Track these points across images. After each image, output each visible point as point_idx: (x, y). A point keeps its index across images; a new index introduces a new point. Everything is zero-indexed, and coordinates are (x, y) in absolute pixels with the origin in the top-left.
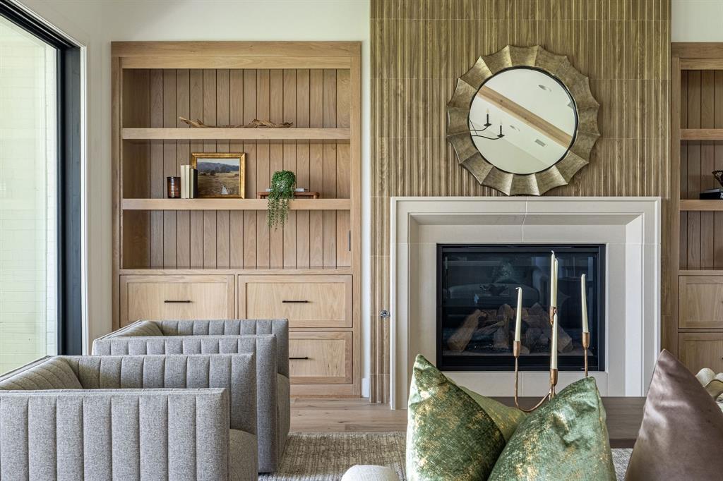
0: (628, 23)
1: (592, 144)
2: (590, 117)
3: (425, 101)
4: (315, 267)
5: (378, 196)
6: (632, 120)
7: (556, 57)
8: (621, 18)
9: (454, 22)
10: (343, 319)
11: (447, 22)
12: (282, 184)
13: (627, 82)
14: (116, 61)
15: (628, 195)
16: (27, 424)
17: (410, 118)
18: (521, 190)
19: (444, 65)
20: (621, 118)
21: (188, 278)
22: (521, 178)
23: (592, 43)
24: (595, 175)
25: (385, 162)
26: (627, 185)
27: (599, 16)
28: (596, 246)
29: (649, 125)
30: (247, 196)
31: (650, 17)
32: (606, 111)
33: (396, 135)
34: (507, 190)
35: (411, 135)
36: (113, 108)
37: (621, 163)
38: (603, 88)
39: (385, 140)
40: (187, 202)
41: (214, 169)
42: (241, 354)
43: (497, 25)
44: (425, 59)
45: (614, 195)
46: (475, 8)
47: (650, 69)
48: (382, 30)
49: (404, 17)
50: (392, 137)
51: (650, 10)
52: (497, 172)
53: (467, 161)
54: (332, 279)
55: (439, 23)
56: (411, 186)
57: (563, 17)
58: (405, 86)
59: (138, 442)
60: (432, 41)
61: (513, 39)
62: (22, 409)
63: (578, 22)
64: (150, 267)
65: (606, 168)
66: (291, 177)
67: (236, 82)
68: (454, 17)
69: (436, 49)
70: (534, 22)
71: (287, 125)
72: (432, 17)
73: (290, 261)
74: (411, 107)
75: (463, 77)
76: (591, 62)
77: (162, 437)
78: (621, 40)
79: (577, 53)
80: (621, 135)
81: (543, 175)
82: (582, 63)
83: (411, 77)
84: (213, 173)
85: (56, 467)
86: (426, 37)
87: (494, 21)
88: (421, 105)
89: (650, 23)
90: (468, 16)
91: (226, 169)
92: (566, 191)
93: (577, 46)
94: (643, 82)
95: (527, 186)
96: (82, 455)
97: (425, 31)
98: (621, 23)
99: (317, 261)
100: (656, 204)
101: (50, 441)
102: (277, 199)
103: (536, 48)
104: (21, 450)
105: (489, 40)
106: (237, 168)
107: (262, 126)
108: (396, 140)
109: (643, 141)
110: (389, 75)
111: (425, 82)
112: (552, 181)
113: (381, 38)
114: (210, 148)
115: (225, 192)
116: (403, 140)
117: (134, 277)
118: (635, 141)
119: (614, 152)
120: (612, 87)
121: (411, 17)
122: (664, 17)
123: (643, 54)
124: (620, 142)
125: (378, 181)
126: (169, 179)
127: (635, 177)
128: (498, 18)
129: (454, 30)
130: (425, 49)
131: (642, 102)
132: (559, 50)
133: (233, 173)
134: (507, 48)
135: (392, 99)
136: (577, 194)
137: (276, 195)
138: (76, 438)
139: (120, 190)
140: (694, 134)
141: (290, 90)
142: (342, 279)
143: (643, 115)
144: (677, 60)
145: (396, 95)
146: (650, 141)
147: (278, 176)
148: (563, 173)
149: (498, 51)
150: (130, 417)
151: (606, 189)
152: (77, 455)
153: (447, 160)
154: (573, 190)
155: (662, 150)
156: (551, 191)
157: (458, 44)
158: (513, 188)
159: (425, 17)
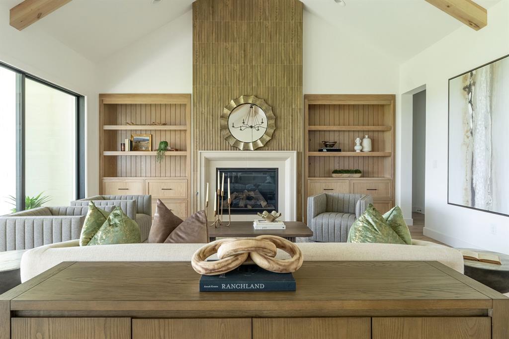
0: (287, 87)
1: (273, 131)
2: (272, 122)
3: (212, 116)
4: (177, 177)
5: (195, 151)
6: (288, 123)
7: (260, 100)
8: (284, 85)
9: (223, 87)
10: (184, 196)
11: (220, 87)
12: (163, 146)
13: (287, 109)
14: (101, 101)
15: (287, 150)
16: (15, 227)
17: (207, 122)
18: (246, 148)
19: (219, 102)
20: (284, 122)
21: (127, 181)
22: (246, 144)
23: (273, 95)
24: (274, 143)
25: (198, 138)
26: (287, 147)
27: (276, 85)
28: (275, 169)
29: (295, 125)
30: (152, 151)
31: (295, 85)
32: (279, 119)
33: (202, 128)
34: (241, 148)
35: (207, 128)
36: (100, 118)
37: (284, 138)
38: (278, 111)
39: (198, 130)
40: (128, 152)
41: (140, 140)
42: (108, 206)
43: (239, 88)
44: (213, 100)
45: (282, 150)
46: (231, 82)
47: (295, 104)
48: (197, 90)
49: (205, 85)
50: (201, 129)
51: (295, 82)
52: (238, 142)
53: (227, 137)
54: (180, 181)
55: (218, 87)
56: (207, 147)
57: (263, 85)
58: (205, 110)
59: (52, 233)
60: (215, 94)
61: (245, 93)
62: (13, 223)
63: (268, 87)
64: (116, 176)
65: (279, 140)
66: (166, 143)
67: (148, 109)
68: (223, 85)
69: (217, 97)
70: (253, 87)
71: (165, 124)
72: (215, 85)
73: (168, 174)
74: (207, 118)
75: (226, 107)
76: (273, 101)
77: (60, 231)
78: (284, 94)
79: (268, 98)
80: (284, 128)
81: (255, 143)
82: (270, 102)
83: (207, 107)
84: (139, 142)
85: (25, 241)
86: (213, 92)
87: (238, 86)
88: (211, 117)
89: (295, 87)
90: (228, 85)
91: (144, 140)
92: (264, 148)
93: (268, 96)
94: (292, 109)
95: (248, 147)
96: (34, 237)
97: (213, 90)
98: (284, 87)
99: (173, 175)
100: (295, 153)
101: (23, 233)
102: (160, 152)
103: (252, 96)
104: (13, 236)
105: (236, 93)
106: (148, 140)
107: (156, 125)
108: (202, 130)
109: (292, 130)
110: (199, 106)
111: (213, 108)
112: (258, 145)
113: (197, 93)
114: (138, 133)
115: (144, 149)
116: (204, 130)
117: (108, 180)
118: (289, 130)
119: (282, 135)
120: (281, 111)
121: (207, 85)
122: (300, 85)
123: (292, 99)
124: (284, 131)
125: (195, 145)
126: (121, 144)
127: (289, 143)
128: (239, 85)
129: (223, 89)
130: (213, 97)
131: (292, 116)
132: (262, 97)
133: (147, 142)
134: (242, 97)
135: (200, 115)
136: (268, 150)
137: (160, 150)
138: (31, 232)
139: (103, 148)
140: (313, 128)
141: (168, 111)
142: (184, 181)
143: (292, 121)
144: (306, 101)
145: (202, 113)
146: (295, 131)
147: (161, 143)
148: (262, 142)
149: (239, 97)
150: (49, 226)
151: (279, 148)
152: (32, 237)
153: (221, 137)
154: (267, 148)
155: (300, 134)
156: (258, 149)
157: (225, 95)
158: (244, 147)
159: (213, 85)
